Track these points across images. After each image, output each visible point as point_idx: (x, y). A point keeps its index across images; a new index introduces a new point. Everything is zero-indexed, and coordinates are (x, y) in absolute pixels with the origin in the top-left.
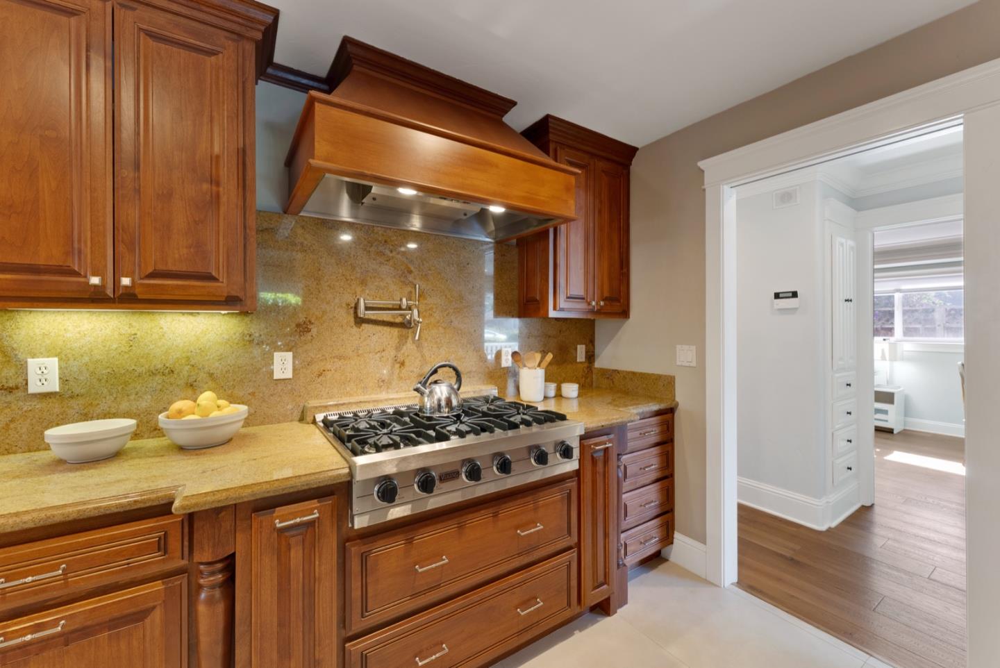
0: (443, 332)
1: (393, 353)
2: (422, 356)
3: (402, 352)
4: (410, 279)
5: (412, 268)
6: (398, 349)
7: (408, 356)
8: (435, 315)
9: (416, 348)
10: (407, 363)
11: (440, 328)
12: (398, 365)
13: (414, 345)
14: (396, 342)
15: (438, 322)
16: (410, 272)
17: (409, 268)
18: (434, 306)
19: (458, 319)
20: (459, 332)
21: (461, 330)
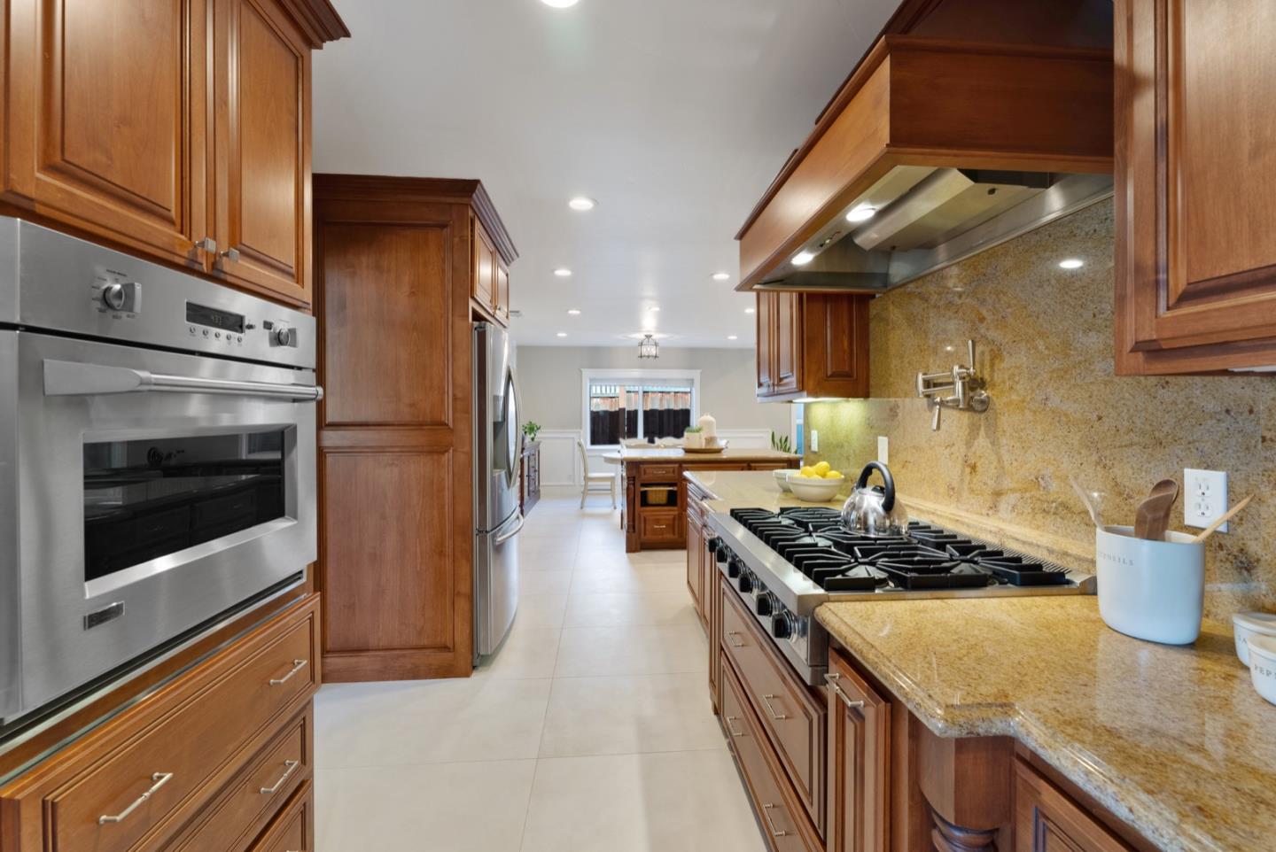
0: (1031, 418)
1: (963, 450)
2: (999, 462)
3: (973, 449)
4: (983, 331)
5: (984, 313)
6: (969, 444)
7: (980, 457)
8: (1018, 387)
9: (990, 446)
10: (979, 469)
11: (1027, 412)
12: (968, 470)
13: (988, 440)
14: (966, 433)
15: (1023, 401)
16: (982, 320)
17: (981, 314)
18: (1017, 372)
19: (1062, 391)
20: (1063, 419)
21: (1066, 415)
